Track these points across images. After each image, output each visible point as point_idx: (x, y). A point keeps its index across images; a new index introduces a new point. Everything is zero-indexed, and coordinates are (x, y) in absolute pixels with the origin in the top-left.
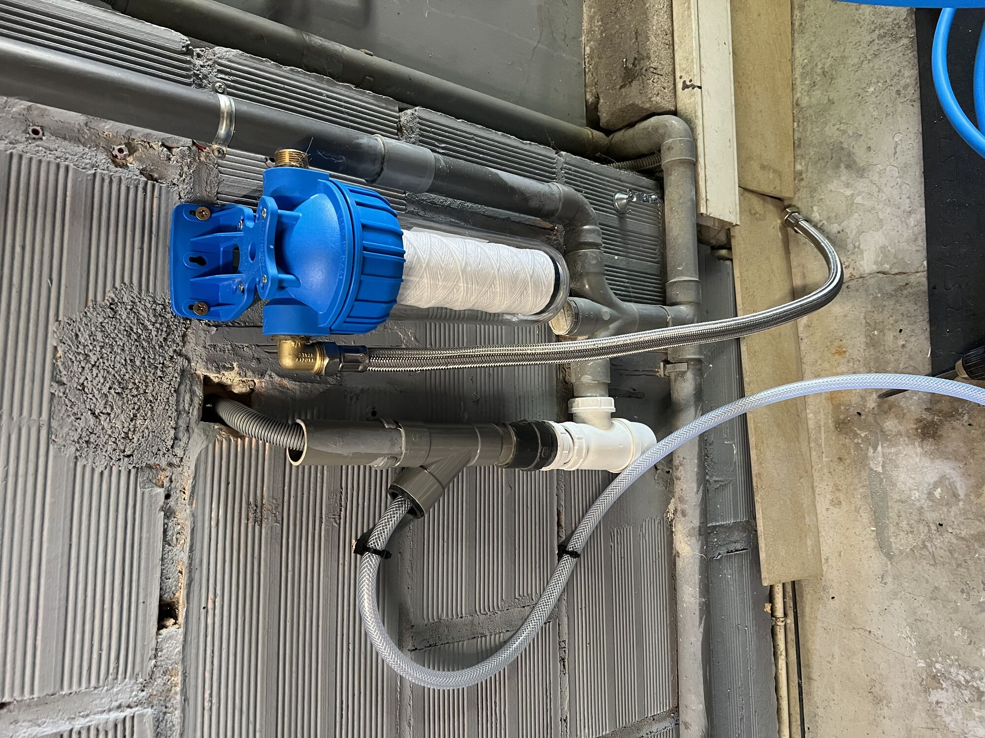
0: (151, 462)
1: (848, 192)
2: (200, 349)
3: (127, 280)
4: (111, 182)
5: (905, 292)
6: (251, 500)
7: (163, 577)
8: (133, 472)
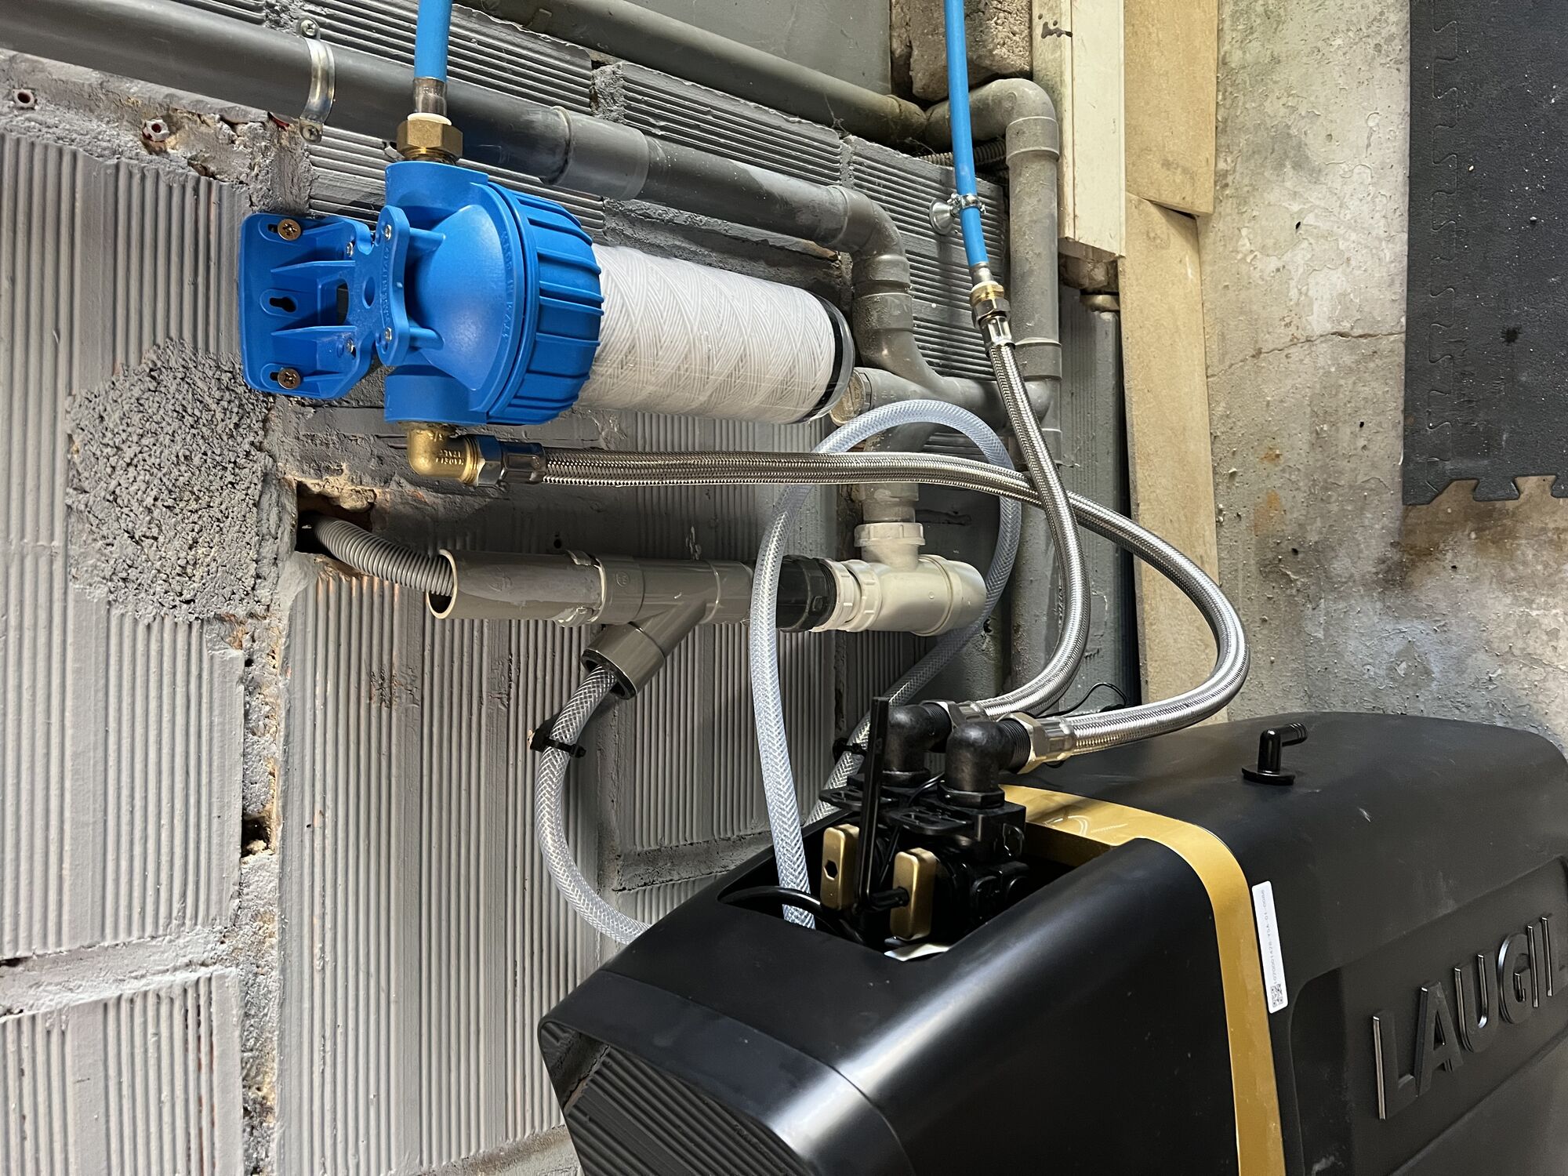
0: (224, 610)
1: (1295, 207)
2: (290, 441)
3: (174, 333)
4: (143, 178)
5: (1372, 365)
6: (375, 669)
7: (247, 782)
8: (196, 626)
